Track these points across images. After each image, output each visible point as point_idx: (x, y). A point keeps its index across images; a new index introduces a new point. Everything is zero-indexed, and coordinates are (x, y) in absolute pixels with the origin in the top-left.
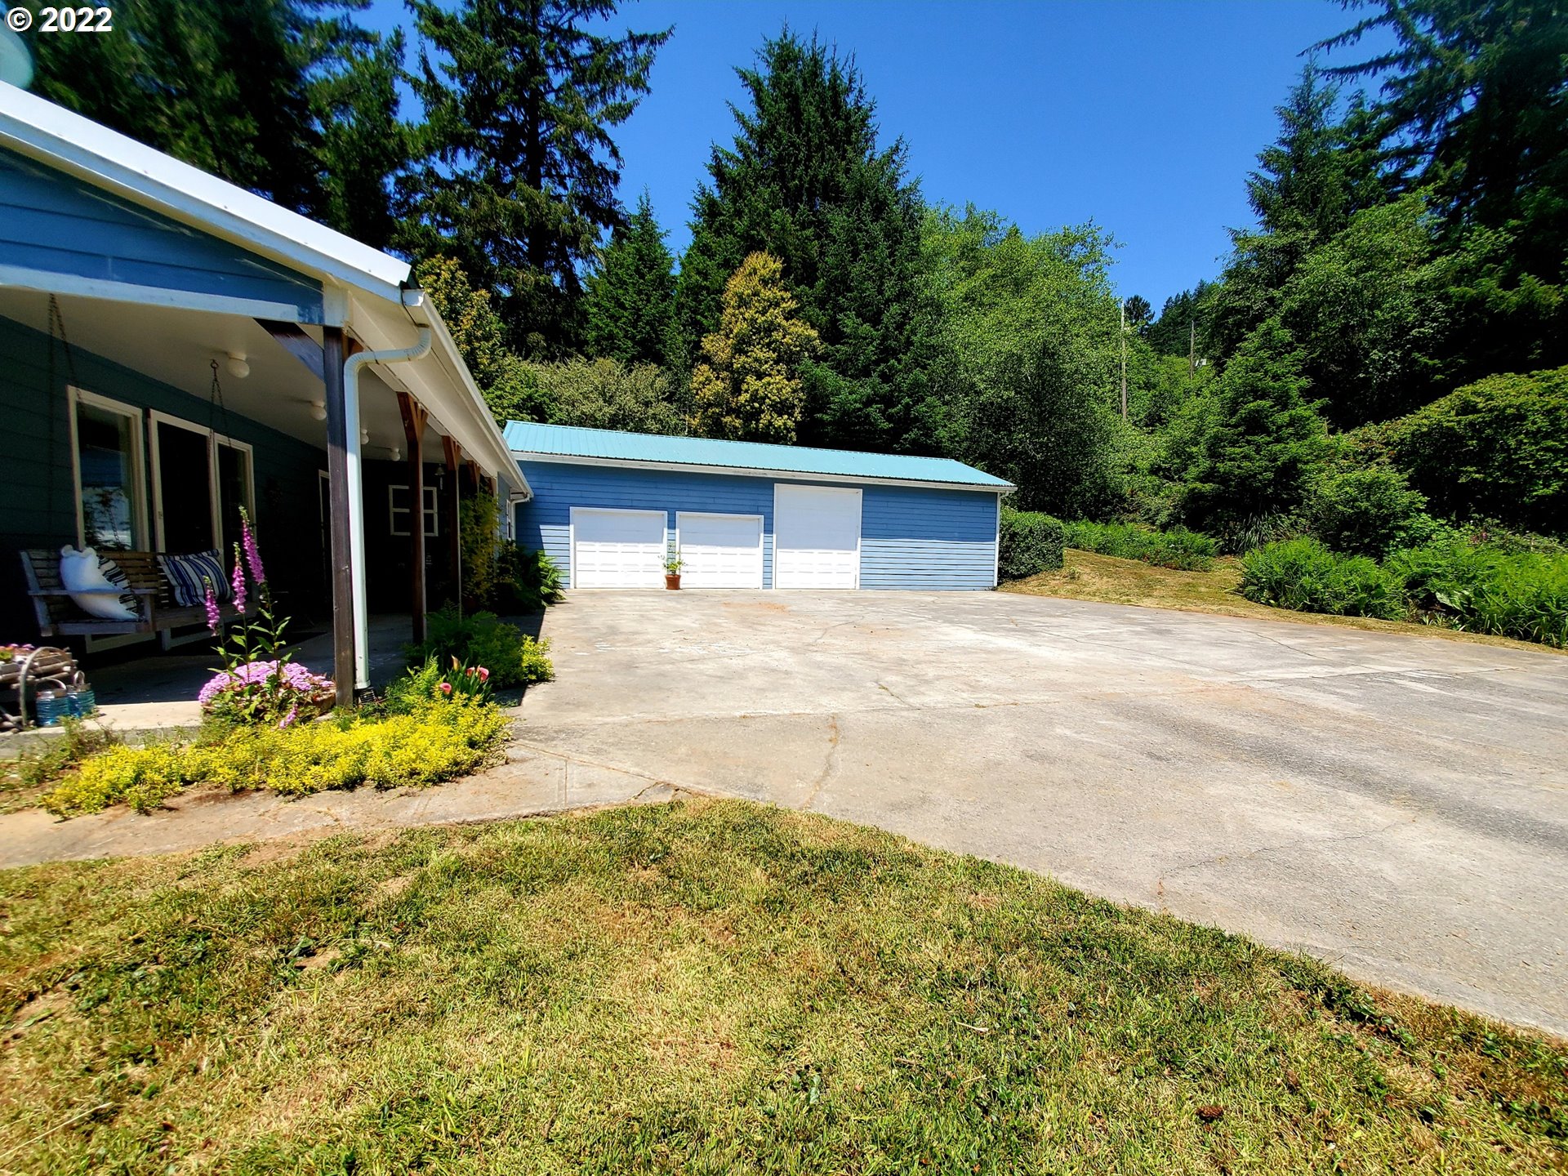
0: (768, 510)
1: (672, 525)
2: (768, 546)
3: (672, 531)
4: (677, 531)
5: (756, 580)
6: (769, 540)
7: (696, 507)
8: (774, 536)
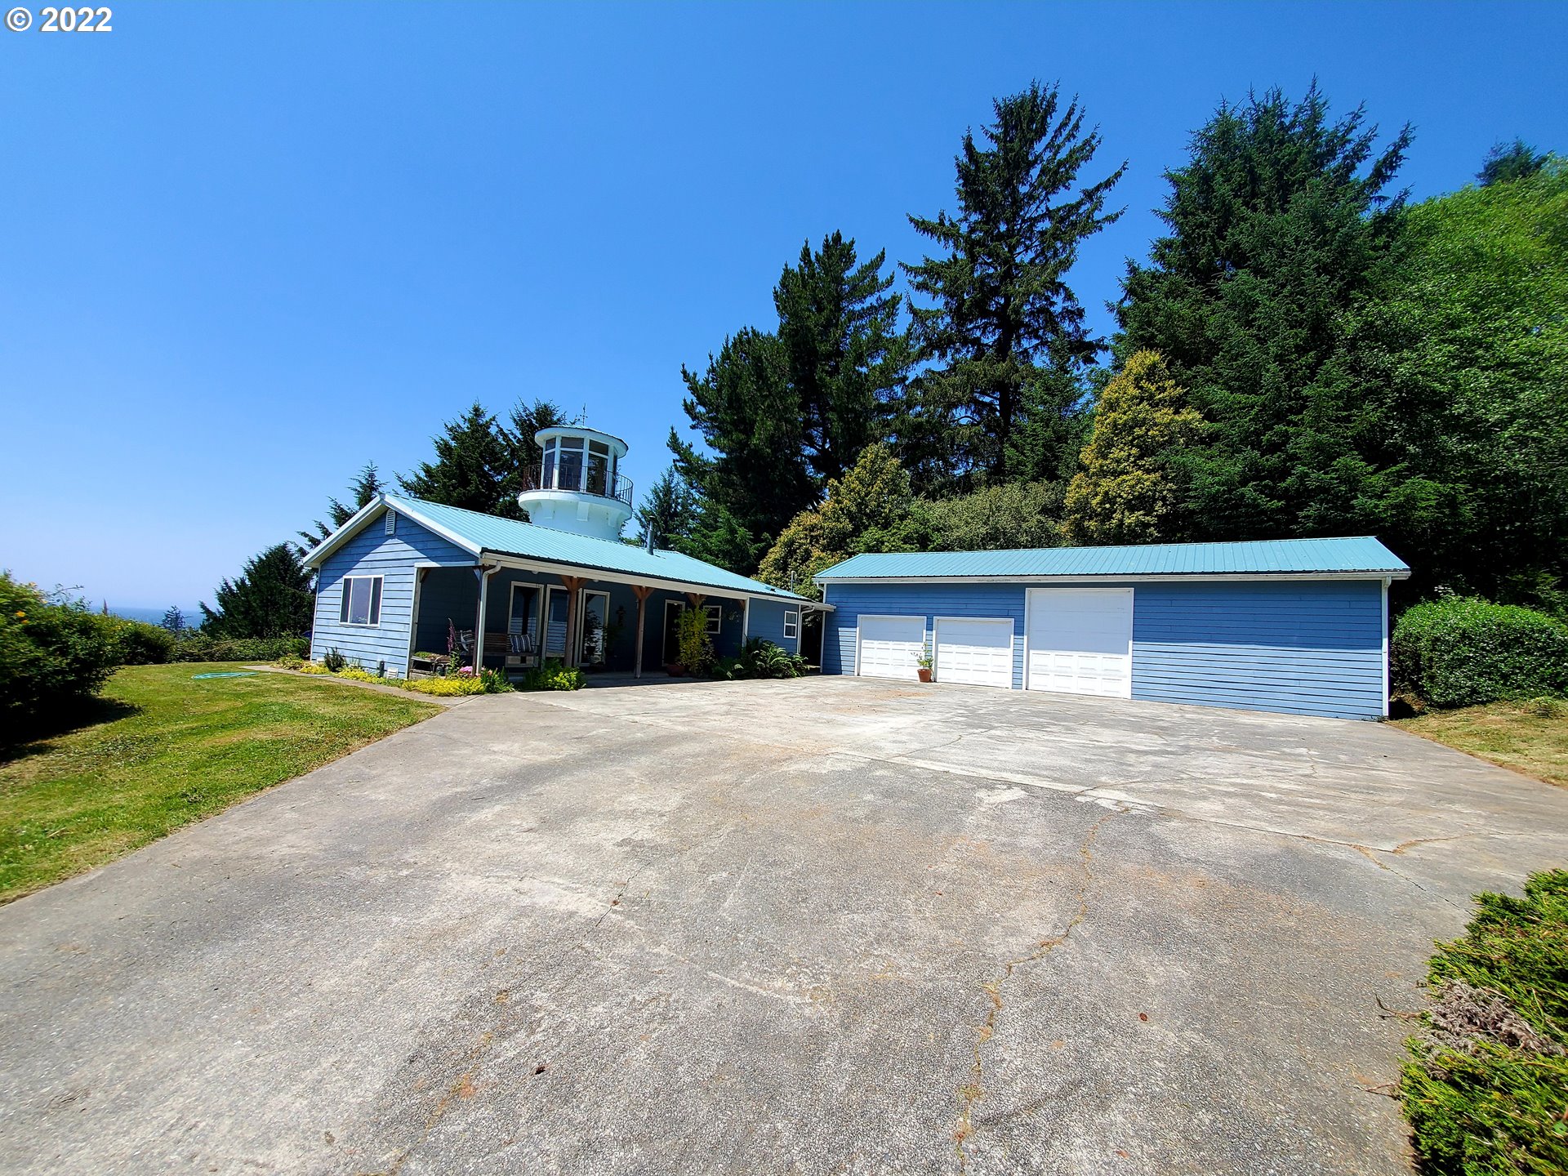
0: (1019, 613)
1: (930, 628)
2: (1018, 647)
3: (929, 632)
4: (934, 632)
5: (1006, 680)
6: (1019, 641)
7: (950, 612)
8: (1025, 637)
